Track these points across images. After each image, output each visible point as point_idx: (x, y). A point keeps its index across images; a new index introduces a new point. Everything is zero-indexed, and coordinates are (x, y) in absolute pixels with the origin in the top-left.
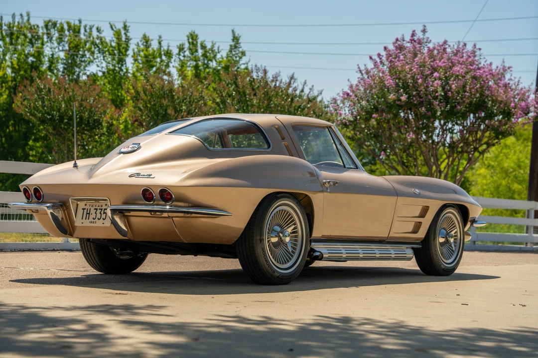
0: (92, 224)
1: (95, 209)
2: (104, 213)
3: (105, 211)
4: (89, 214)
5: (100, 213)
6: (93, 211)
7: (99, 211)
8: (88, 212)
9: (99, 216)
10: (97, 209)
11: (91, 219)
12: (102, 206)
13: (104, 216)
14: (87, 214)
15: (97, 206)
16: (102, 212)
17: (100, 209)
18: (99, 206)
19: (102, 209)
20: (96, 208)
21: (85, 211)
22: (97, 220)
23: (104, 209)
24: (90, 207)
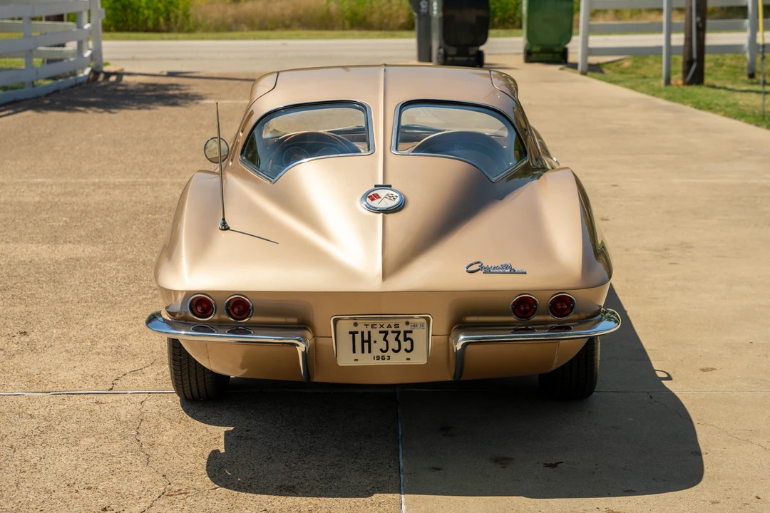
0: (381, 361)
1: (381, 332)
2: (406, 339)
3: (408, 335)
4: (369, 341)
5: (397, 339)
6: (376, 336)
7: (391, 337)
8: (366, 338)
9: (394, 345)
10: (386, 333)
11: (377, 353)
12: (397, 326)
13: (406, 345)
14: (363, 341)
15: (385, 326)
16: (401, 338)
17: (393, 332)
18: (389, 326)
19: (398, 332)
20: (382, 329)
21: (358, 337)
22: (390, 352)
23: (406, 332)
24: (369, 328)
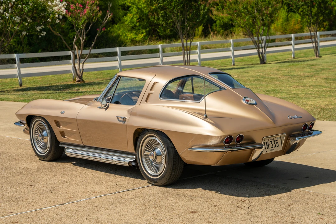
0: (272, 151)
1: (270, 142)
2: (277, 143)
3: (277, 141)
4: (268, 145)
5: (274, 143)
7: (273, 142)
8: (267, 144)
9: (274, 145)
10: (272, 141)
11: (271, 148)
12: (274, 139)
13: (277, 145)
14: (267, 145)
16: (275, 143)
18: (272, 139)
19: (274, 141)
20: (271, 141)
21: (265, 144)
22: (274, 148)
23: (276, 141)
24: (268, 141)
